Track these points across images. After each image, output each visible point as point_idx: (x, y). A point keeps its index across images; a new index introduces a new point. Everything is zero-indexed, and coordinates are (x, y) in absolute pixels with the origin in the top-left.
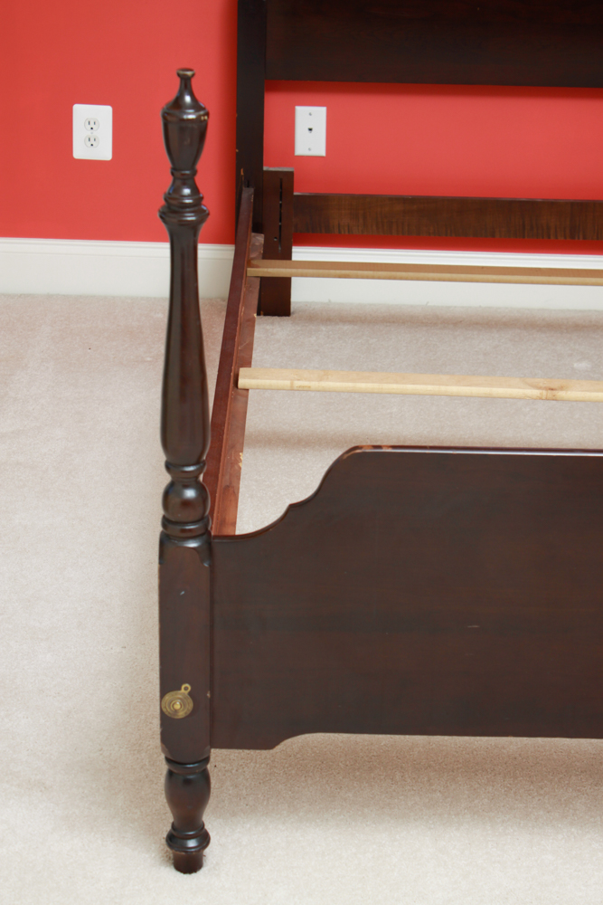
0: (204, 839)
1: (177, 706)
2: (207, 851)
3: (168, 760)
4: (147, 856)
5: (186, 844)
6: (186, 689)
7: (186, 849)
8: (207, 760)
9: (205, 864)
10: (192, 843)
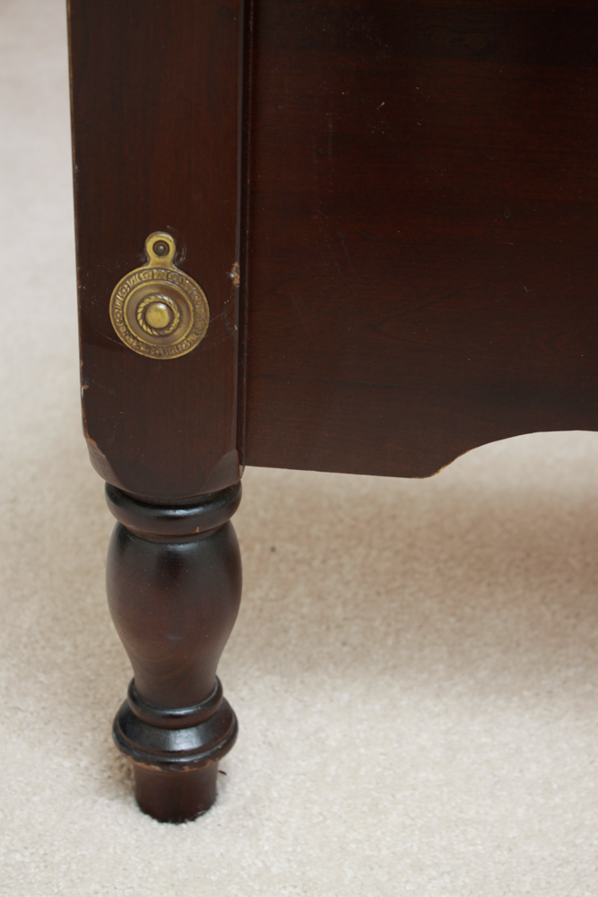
0: (221, 729)
1: (159, 315)
2: (230, 761)
3: (116, 496)
4: (67, 764)
5: (166, 741)
6: (161, 250)
7: (166, 756)
8: (230, 498)
9: (221, 797)
10: (185, 741)
